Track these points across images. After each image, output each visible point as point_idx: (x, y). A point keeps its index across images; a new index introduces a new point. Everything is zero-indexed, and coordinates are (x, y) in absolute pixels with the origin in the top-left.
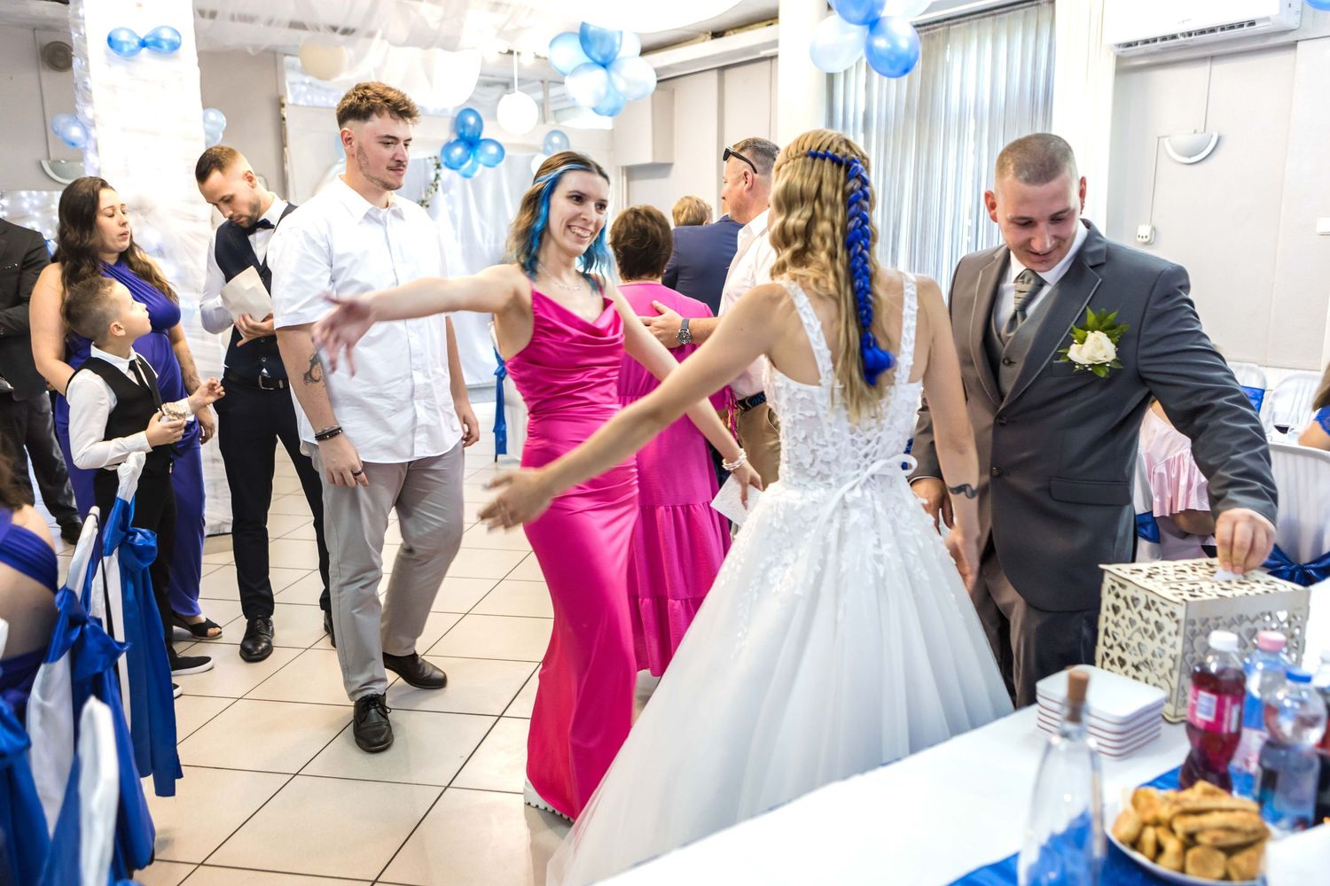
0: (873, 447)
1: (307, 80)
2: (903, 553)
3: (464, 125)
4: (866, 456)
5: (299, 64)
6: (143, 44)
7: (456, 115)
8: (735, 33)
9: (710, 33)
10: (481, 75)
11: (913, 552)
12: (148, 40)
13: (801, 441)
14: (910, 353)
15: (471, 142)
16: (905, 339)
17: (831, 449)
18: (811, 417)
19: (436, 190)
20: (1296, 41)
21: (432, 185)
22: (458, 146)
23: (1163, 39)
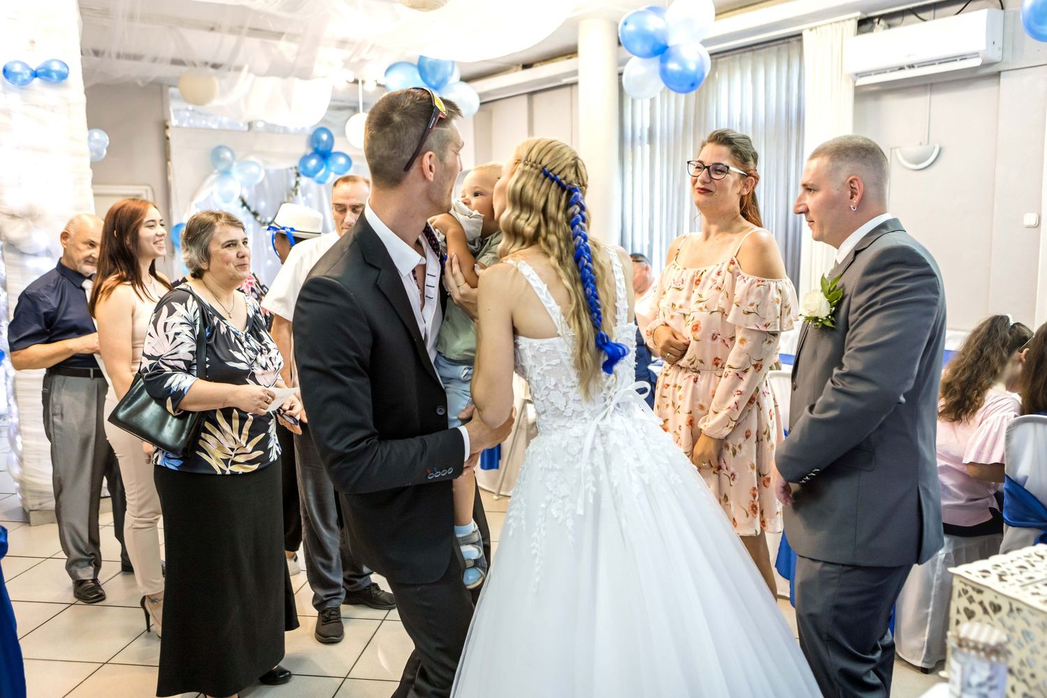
1: (190, 107)
3: (318, 141)
4: (609, 388)
5: (181, 94)
6: (35, 74)
7: (311, 133)
8: (541, 65)
9: (521, 65)
10: (332, 100)
12: (39, 71)
15: (324, 154)
18: (557, 365)
19: (296, 194)
20: (1000, 72)
21: (293, 190)
22: (313, 158)
23: (892, 70)
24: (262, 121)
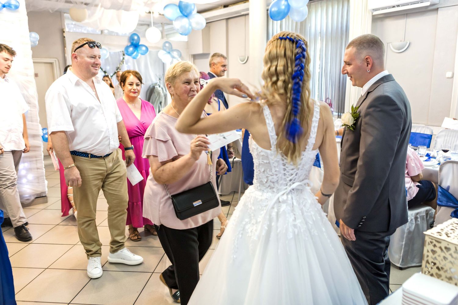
0: (294, 177)
1: (74, 23)
2: (307, 223)
3: (133, 40)
4: (291, 180)
5: (70, 17)
6: (4, 6)
7: (130, 36)
8: (232, 6)
9: (223, 6)
10: (139, 21)
11: (311, 222)
12: (6, 5)
13: (262, 172)
14: (314, 138)
15: (135, 45)
16: (312, 131)
17: (275, 177)
18: (266, 163)
19: (123, 63)
20: (438, 8)
21: (122, 61)
22: (131, 47)
23: (390, 7)
24: (107, 30)
